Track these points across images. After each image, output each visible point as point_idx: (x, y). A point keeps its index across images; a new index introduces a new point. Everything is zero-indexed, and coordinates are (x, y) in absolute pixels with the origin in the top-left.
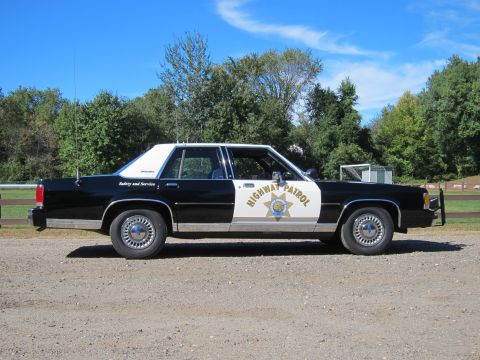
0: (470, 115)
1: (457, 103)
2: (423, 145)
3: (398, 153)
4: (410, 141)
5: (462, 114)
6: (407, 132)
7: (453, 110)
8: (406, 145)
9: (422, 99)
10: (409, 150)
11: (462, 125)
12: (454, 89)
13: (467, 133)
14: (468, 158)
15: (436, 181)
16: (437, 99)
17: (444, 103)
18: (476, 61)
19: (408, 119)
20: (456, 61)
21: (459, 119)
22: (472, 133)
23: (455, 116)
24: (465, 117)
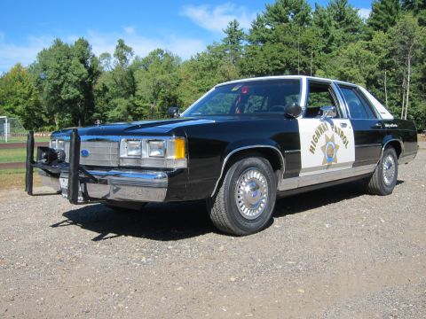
0: (69, 82)
1: (61, 74)
2: (32, 104)
3: (12, 110)
4: (21, 100)
5: (63, 84)
6: (18, 94)
7: (58, 79)
8: (18, 104)
9: (33, 69)
10: (19, 108)
11: (64, 90)
12: (58, 63)
13: (68, 96)
14: (68, 115)
15: (41, 131)
16: (45, 70)
17: (51, 73)
18: (74, 44)
19: (19, 84)
20: (59, 43)
21: (61, 86)
22: (72, 96)
23: (59, 83)
24: (66, 84)
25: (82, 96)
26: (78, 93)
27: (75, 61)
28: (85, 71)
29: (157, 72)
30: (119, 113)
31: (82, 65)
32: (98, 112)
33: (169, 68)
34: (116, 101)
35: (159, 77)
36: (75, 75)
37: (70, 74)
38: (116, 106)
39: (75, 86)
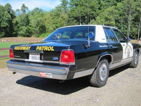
5: (2, 21)
11: (2, 23)
13: (3, 26)
14: (3, 33)
18: (5, 6)
22: (5, 26)
24: (3, 21)
25: (9, 26)
26: (8, 24)
27: (6, 12)
28: (10, 16)
29: (38, 17)
30: (23, 32)
31: (9, 14)
32: (15, 32)
33: (42, 15)
34: (22, 27)
35: (39, 19)
36: (6, 18)
37: (4, 17)
38: (22, 29)
39: (6, 22)
